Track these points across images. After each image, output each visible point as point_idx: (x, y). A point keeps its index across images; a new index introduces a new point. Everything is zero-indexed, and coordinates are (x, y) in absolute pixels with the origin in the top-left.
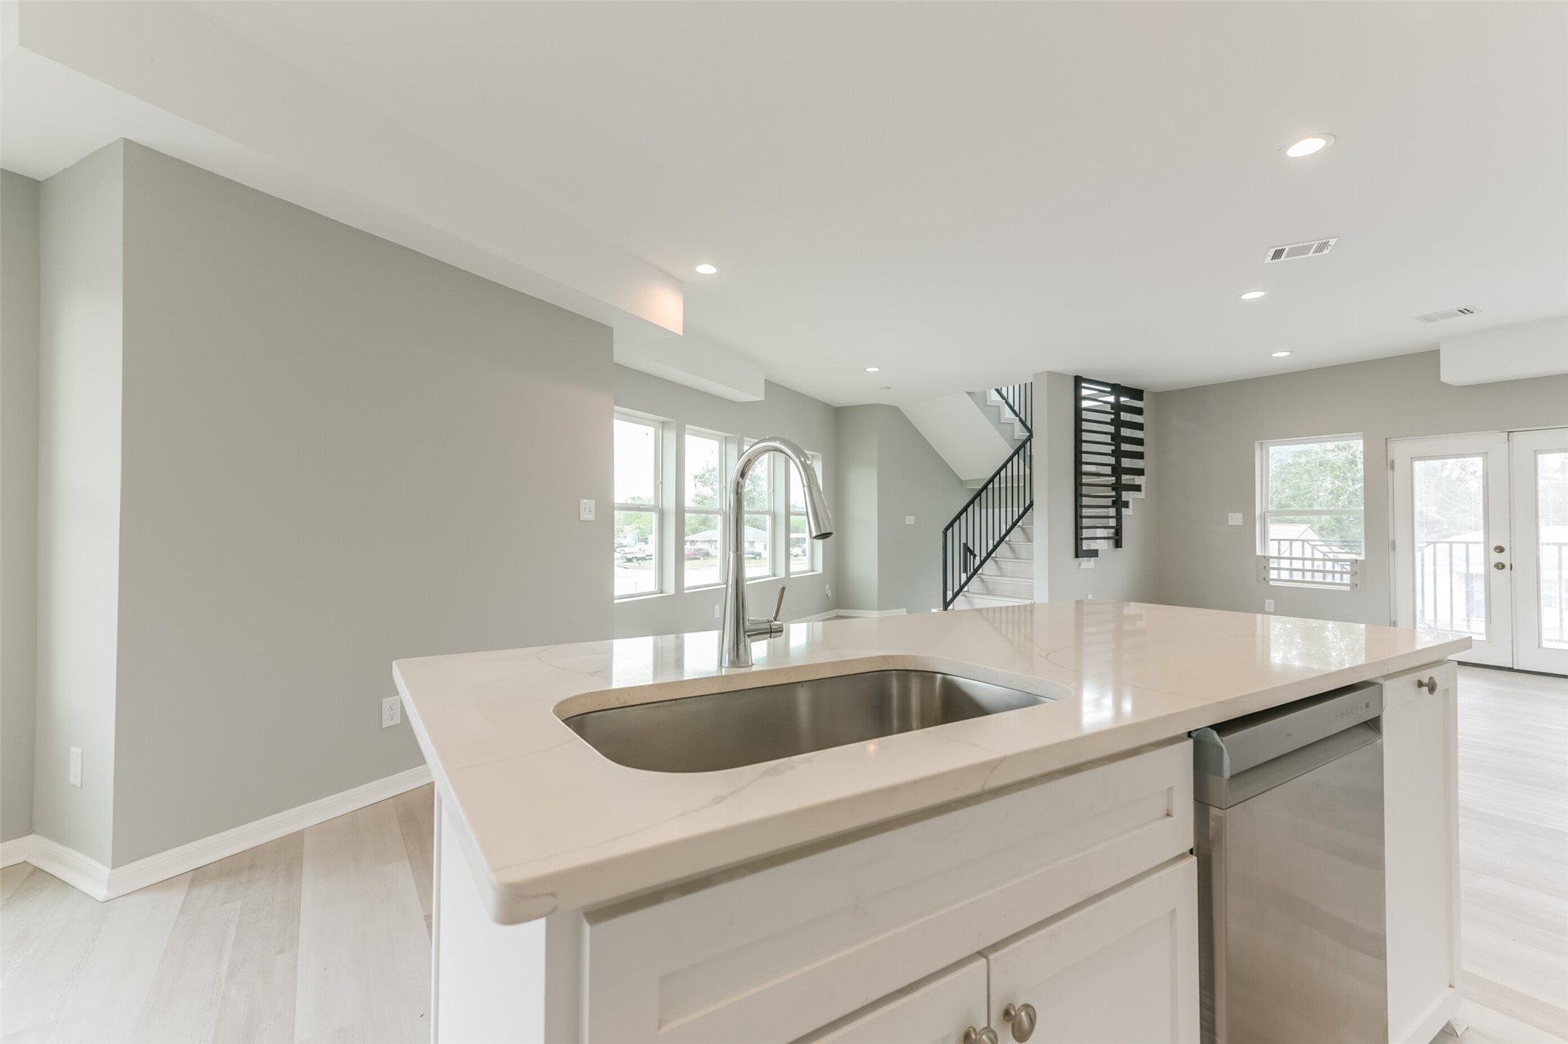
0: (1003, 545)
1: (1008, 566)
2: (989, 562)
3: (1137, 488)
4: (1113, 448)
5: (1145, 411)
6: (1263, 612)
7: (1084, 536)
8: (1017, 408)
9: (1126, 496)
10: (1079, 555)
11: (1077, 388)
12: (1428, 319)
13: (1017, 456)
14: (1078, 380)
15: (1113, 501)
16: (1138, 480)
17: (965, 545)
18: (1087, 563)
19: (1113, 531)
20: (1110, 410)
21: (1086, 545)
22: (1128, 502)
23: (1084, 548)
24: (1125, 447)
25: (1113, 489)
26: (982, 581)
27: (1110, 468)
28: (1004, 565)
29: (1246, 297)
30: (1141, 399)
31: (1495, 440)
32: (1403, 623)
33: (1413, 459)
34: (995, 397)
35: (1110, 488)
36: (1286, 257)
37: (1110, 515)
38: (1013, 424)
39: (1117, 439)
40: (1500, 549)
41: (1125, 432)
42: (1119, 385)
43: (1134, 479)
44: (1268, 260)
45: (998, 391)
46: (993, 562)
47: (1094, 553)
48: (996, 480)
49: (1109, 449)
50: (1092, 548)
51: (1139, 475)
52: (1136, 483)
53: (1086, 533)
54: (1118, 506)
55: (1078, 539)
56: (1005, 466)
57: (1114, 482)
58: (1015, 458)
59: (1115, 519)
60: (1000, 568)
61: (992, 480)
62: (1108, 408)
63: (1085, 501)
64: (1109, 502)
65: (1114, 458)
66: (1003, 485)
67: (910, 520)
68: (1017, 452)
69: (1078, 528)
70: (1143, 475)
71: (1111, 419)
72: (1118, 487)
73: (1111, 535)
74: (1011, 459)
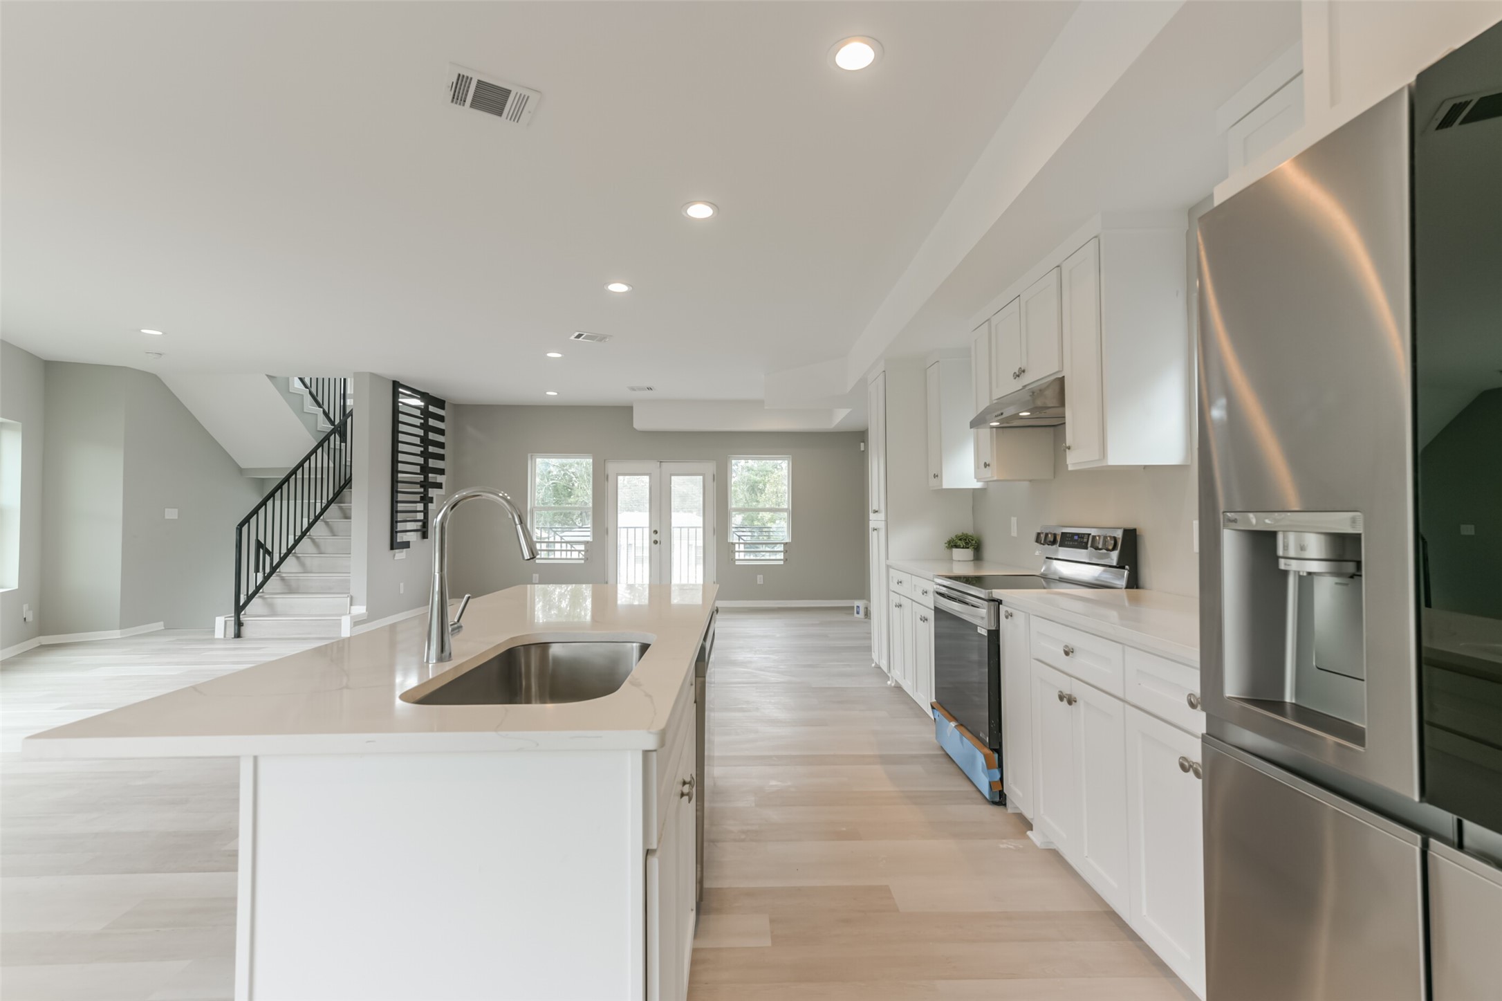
0: (305, 540)
1: (313, 561)
2: (290, 559)
3: (439, 486)
4: (422, 449)
5: (446, 419)
6: (532, 583)
7: (399, 529)
8: (320, 399)
9: (432, 492)
10: (395, 547)
11: (395, 395)
12: (633, 389)
13: (321, 449)
14: (396, 385)
15: (421, 497)
16: (440, 479)
17: (258, 542)
18: (401, 554)
19: (420, 523)
20: (419, 415)
21: (401, 538)
22: (432, 498)
23: (398, 541)
24: (431, 449)
25: (421, 486)
26: (283, 579)
27: (419, 467)
28: (308, 562)
29: (549, 355)
30: (443, 408)
31: (653, 466)
32: (611, 581)
33: (618, 474)
34: (298, 384)
35: (419, 486)
36: (583, 339)
37: (418, 509)
38: (317, 414)
39: (425, 441)
40: (656, 532)
41: (432, 436)
42: (428, 394)
43: (436, 478)
44: (572, 338)
45: (301, 380)
46: (294, 558)
47: (406, 545)
48: (299, 472)
49: (418, 450)
50: (404, 540)
51: (441, 474)
52: (438, 481)
53: (400, 526)
54: (425, 502)
55: (393, 532)
56: (308, 458)
57: (422, 480)
58: (319, 451)
59: (422, 514)
60: (302, 565)
61: (294, 472)
62: (418, 413)
63: (400, 497)
64: (417, 498)
65: (423, 459)
66: (306, 476)
67: (171, 514)
68: (320, 444)
69: (394, 522)
70: (444, 474)
71: (421, 423)
72: (426, 485)
73: (419, 528)
74: (314, 451)
